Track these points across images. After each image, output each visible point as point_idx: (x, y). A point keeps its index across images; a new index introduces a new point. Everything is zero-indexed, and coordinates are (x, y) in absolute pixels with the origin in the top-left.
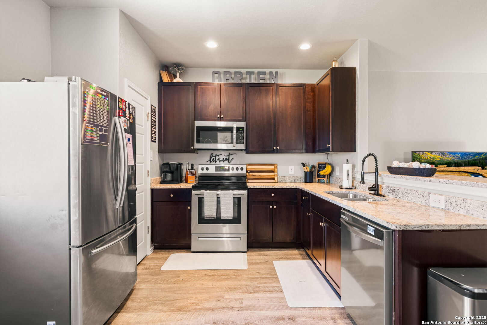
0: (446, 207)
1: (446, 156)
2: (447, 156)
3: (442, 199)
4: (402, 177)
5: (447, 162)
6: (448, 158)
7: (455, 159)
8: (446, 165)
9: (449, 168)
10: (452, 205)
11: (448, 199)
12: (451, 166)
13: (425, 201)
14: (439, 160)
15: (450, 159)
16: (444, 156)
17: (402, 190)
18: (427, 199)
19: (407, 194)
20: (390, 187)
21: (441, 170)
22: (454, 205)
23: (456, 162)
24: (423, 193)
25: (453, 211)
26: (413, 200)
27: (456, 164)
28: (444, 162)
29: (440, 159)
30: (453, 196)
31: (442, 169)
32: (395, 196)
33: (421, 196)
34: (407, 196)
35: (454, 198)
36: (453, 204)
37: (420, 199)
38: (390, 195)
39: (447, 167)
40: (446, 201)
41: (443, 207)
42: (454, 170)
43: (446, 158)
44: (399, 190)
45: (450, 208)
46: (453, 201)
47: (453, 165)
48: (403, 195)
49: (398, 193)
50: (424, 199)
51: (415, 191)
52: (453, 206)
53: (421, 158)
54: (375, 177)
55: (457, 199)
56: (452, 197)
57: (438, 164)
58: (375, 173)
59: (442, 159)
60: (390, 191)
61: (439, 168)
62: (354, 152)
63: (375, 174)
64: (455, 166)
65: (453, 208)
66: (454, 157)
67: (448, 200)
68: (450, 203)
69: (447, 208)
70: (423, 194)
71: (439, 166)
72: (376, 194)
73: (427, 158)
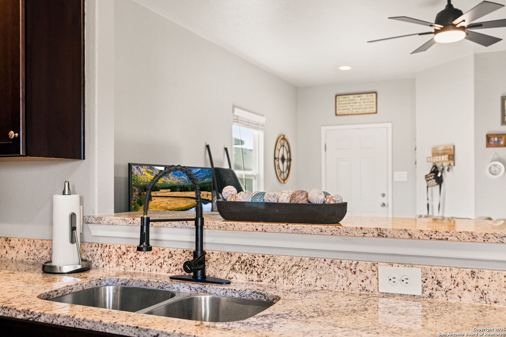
0: (423, 291)
1: (169, 179)
2: (171, 179)
3: (415, 274)
4: (286, 227)
5: (171, 185)
6: (172, 181)
7: (181, 181)
8: (170, 190)
9: (173, 193)
10: (441, 287)
11: (430, 273)
12: (176, 191)
13: (361, 283)
14: (162, 184)
15: (175, 182)
16: (168, 179)
17: (281, 260)
18: (367, 278)
19: (300, 271)
20: (237, 255)
21: (163, 196)
22: (448, 284)
23: (182, 186)
24: (353, 265)
25: (444, 299)
26: (319, 284)
27: (181, 188)
28: (167, 186)
29: (163, 182)
30: (442, 266)
31: (165, 195)
32: (255, 277)
33: (349, 271)
34: (298, 274)
35: (448, 269)
36: (443, 284)
37: (345, 278)
38: (238, 275)
39: (171, 191)
40: (424, 279)
41: (419, 293)
42: (179, 196)
43: (170, 181)
44: (270, 263)
45: (437, 294)
46: (443, 276)
47: (178, 189)
48: (286, 274)
49: (266, 269)
50: (356, 281)
51: (328, 261)
52: (444, 287)
53: (139, 180)
54: (194, 231)
55: (455, 271)
56: (440, 268)
57: (160, 187)
58: (196, 220)
59: (165, 182)
60: (236, 267)
61: (161, 193)
62: (81, 159)
63: (196, 224)
64: (181, 191)
65: (443, 293)
66: (180, 179)
67: (431, 276)
68: (436, 282)
69: (427, 293)
70: (353, 267)
71: (161, 190)
72: (199, 278)
73: (146, 180)
